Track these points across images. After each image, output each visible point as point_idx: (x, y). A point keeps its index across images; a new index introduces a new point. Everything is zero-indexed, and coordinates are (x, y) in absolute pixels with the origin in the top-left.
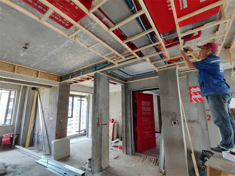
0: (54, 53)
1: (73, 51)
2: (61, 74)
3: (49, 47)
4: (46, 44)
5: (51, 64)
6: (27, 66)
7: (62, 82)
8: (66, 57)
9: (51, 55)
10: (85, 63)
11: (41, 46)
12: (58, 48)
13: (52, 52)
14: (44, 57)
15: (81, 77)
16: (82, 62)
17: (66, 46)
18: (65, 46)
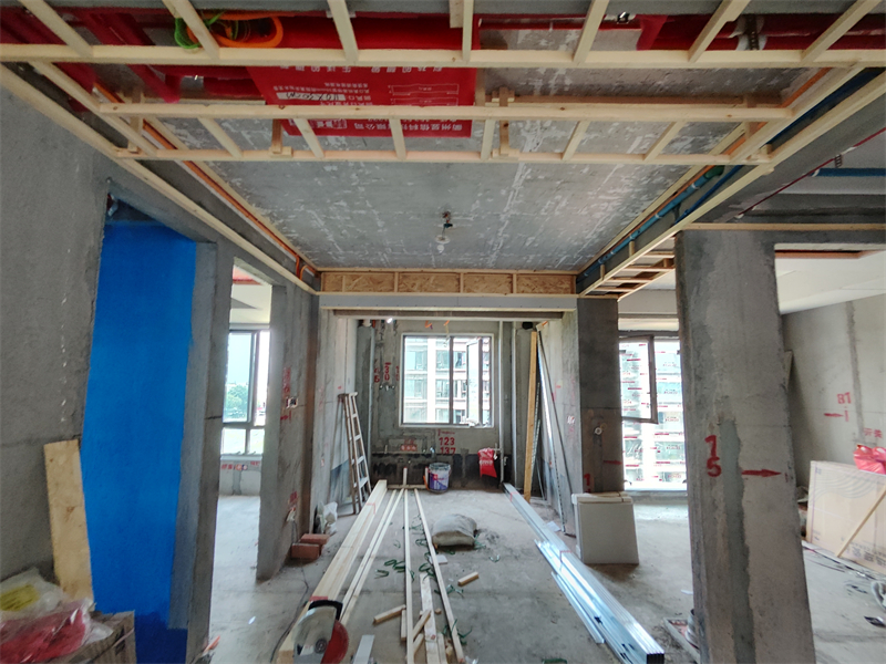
0: (512, 212)
1: (559, 182)
2: (575, 268)
3: (490, 200)
4: (480, 195)
5: (527, 244)
6: (482, 268)
7: (583, 295)
8: (553, 210)
9: (509, 219)
10: (632, 205)
11: (474, 207)
12: (512, 193)
13: (505, 210)
14: (498, 232)
15: (631, 263)
16: (615, 204)
17: (529, 177)
18: (523, 177)
